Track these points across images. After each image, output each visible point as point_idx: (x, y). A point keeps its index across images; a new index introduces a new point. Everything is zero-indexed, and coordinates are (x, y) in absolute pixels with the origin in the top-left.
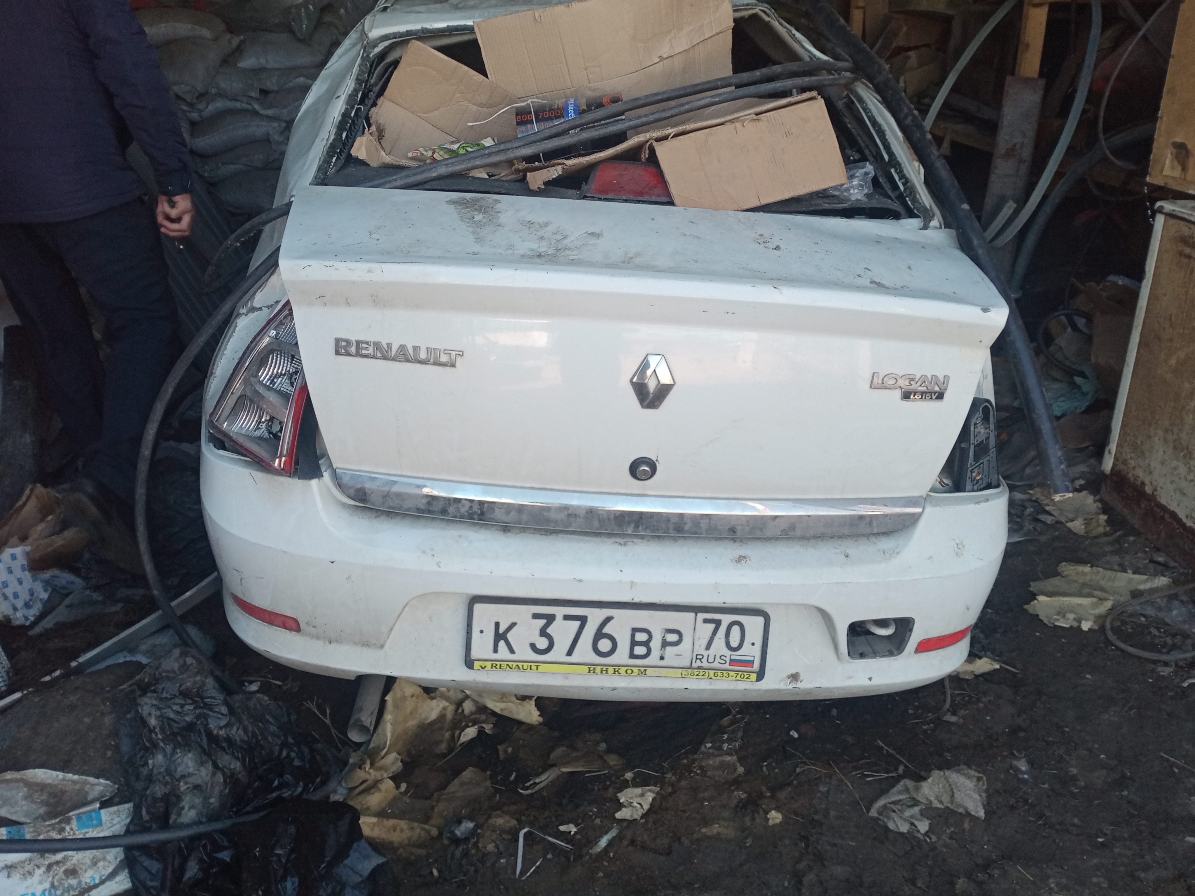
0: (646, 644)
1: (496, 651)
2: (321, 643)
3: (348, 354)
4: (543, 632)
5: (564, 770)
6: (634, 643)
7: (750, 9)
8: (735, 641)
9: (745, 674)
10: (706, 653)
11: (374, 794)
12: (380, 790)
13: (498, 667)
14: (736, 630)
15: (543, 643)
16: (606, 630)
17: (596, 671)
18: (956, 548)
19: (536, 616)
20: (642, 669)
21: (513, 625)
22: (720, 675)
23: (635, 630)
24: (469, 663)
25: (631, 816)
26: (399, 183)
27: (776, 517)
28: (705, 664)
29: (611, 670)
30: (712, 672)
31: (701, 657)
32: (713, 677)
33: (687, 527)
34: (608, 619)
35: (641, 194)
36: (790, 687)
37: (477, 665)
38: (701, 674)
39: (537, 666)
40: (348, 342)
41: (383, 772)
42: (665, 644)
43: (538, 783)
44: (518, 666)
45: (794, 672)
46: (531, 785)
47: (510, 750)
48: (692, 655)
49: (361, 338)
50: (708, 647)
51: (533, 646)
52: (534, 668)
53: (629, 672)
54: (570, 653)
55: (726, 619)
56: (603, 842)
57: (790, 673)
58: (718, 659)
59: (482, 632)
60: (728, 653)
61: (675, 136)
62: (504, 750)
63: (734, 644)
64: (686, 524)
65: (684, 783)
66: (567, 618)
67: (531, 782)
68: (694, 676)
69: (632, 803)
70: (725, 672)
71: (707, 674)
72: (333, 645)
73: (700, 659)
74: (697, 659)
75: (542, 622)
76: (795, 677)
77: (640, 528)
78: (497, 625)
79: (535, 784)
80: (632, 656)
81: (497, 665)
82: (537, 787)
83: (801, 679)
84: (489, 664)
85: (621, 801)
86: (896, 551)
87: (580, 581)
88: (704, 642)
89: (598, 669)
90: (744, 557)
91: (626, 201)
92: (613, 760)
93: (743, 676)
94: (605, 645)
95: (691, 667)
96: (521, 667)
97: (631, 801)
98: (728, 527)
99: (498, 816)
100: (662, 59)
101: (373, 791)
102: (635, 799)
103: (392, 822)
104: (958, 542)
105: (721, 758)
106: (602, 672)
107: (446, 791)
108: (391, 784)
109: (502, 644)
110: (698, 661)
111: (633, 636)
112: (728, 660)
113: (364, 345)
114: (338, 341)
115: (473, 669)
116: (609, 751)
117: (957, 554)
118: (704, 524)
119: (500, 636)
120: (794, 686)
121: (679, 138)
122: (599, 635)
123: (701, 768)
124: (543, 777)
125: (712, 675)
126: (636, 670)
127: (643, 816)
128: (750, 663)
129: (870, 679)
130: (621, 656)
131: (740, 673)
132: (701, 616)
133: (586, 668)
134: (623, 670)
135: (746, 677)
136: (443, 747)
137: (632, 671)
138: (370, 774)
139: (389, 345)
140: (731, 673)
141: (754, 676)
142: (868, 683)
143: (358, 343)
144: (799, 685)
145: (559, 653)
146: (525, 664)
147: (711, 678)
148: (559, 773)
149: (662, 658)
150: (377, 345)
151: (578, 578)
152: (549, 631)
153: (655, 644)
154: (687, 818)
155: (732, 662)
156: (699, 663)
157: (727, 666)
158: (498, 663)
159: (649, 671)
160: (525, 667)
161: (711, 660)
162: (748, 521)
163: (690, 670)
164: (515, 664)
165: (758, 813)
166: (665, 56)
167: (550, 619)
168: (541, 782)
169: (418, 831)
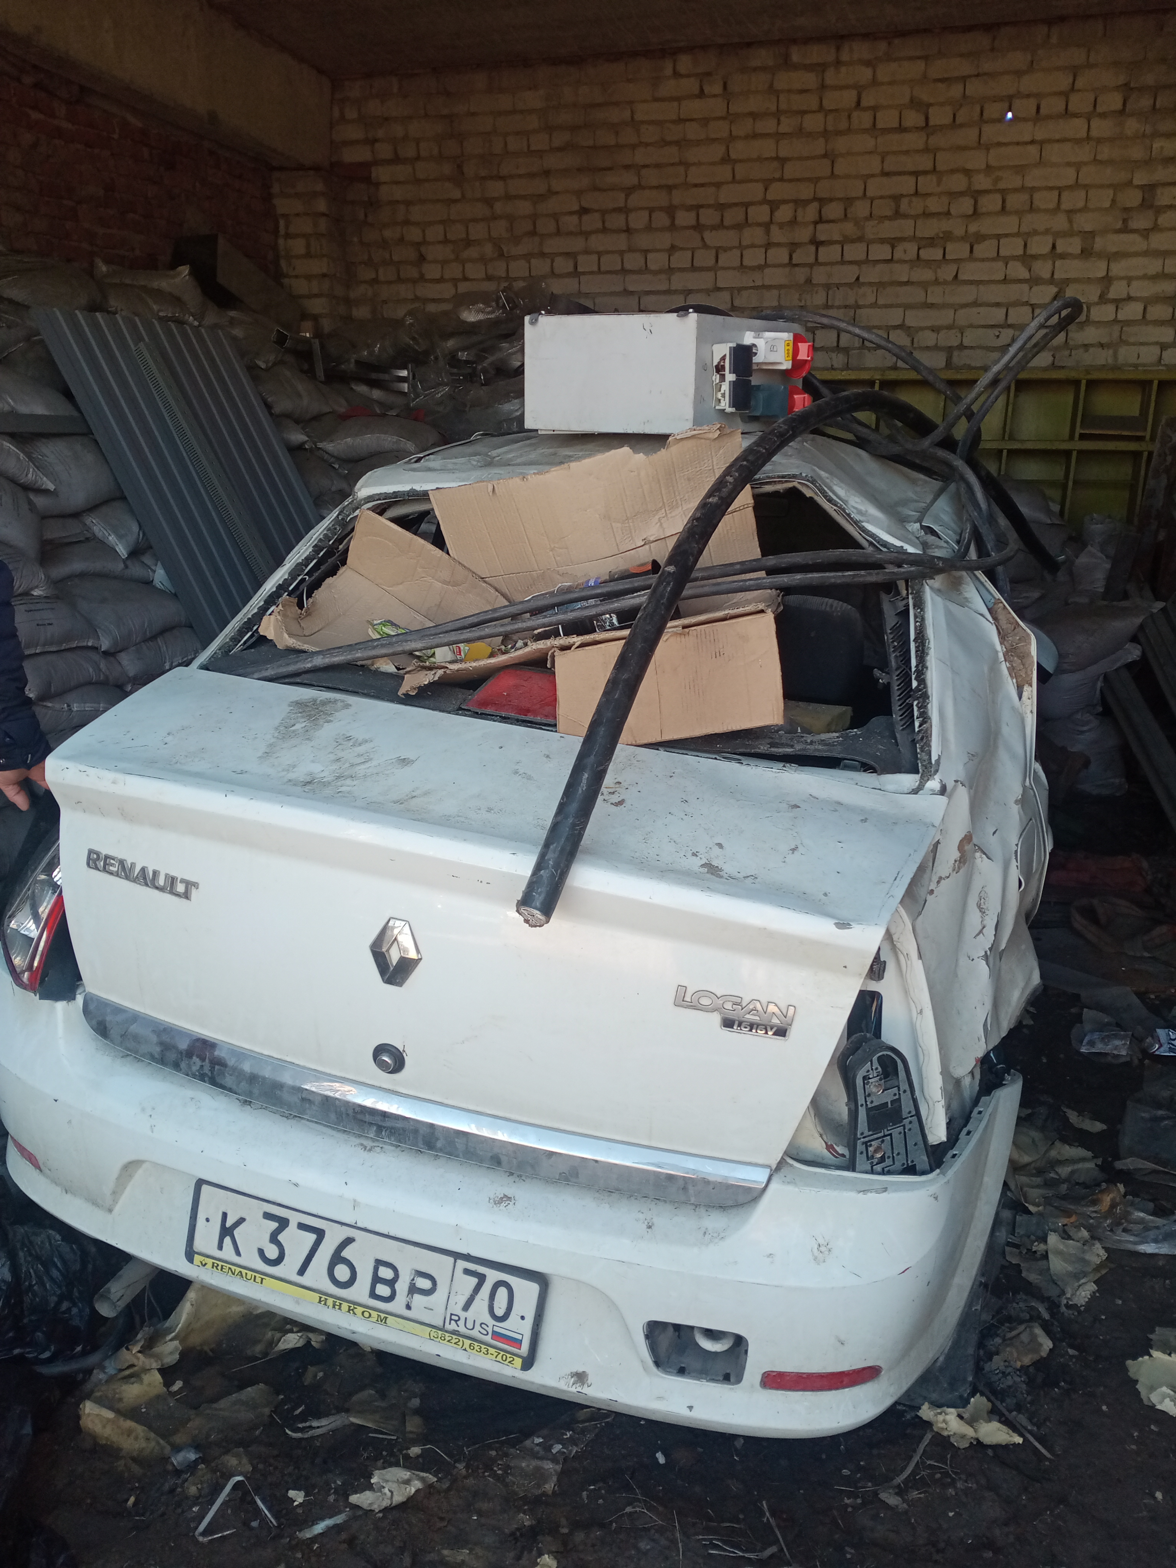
0: (391, 1283)
1: (220, 1247)
2: (58, 1190)
3: (97, 868)
4: (274, 1238)
5: (353, 1420)
6: (376, 1279)
7: (786, 481)
8: (500, 1309)
9: (508, 1355)
10: (463, 1315)
11: (133, 1384)
12: (141, 1381)
13: (219, 1268)
14: (502, 1292)
15: (272, 1252)
16: (345, 1253)
17: (328, 1304)
18: (815, 1250)
19: (268, 1216)
20: (383, 1315)
21: (241, 1221)
22: (477, 1348)
23: (379, 1263)
24: (190, 1254)
25: (371, 1504)
26: (270, 672)
27: (551, 1154)
28: (462, 1329)
29: (345, 1306)
30: (467, 1342)
31: (457, 1318)
32: (468, 1349)
33: (439, 1144)
34: (349, 1241)
35: (527, 711)
36: (573, 1389)
37: (197, 1259)
38: (454, 1341)
39: (262, 1279)
40: (98, 854)
41: (152, 1360)
42: (413, 1289)
43: (314, 1428)
44: (243, 1271)
45: (580, 1370)
46: (304, 1428)
47: (321, 1374)
48: (446, 1313)
49: (111, 853)
50: (466, 1307)
51: (261, 1252)
52: (258, 1280)
53: (367, 1315)
54: (302, 1271)
55: (493, 1276)
56: (320, 1528)
57: (574, 1370)
58: (477, 1327)
59: (208, 1220)
60: (491, 1322)
61: (583, 645)
62: (314, 1374)
63: (500, 1312)
64: (437, 1139)
65: (470, 1482)
66: (302, 1226)
67: (308, 1424)
68: (445, 1342)
69: (384, 1487)
70: (483, 1346)
71: (461, 1343)
72: (68, 1197)
73: (456, 1321)
74: (451, 1319)
75: (274, 1225)
76: (580, 1377)
77: (383, 1133)
78: (225, 1215)
79: (311, 1428)
80: (373, 1295)
81: (219, 1264)
82: (311, 1433)
83: (589, 1382)
84: (210, 1262)
85: (372, 1481)
86: (722, 1235)
87: (296, 1185)
88: (462, 1300)
89: (330, 1301)
90: (509, 1199)
91: (505, 719)
92: (413, 1425)
93: (506, 1356)
94: (343, 1273)
95: (443, 1329)
96: (244, 1275)
97: (384, 1485)
98: (490, 1154)
99: (237, 1456)
100: (646, 542)
101: (133, 1380)
102: (390, 1483)
103: (129, 1424)
104: (821, 1241)
105: (539, 1463)
106: (334, 1307)
107: (215, 1405)
108: (158, 1377)
109: (227, 1240)
110: (453, 1322)
111: (376, 1270)
112: (490, 1330)
113: (112, 861)
114: (91, 852)
115: (192, 1263)
116: (417, 1412)
117: (815, 1259)
118: (460, 1144)
119: (226, 1231)
120: (579, 1389)
121: (587, 648)
122: (337, 1258)
123: (507, 1468)
124: (324, 1422)
125: (466, 1346)
126: (374, 1314)
127: (386, 1510)
128: (518, 1343)
129: (691, 1408)
130: (360, 1291)
131: (502, 1353)
132: (462, 1264)
133: (317, 1296)
134: (359, 1310)
135: (509, 1360)
136: (258, 1349)
137: (370, 1315)
138: (138, 1359)
139: (133, 865)
140: (491, 1350)
141: (518, 1362)
142: (685, 1412)
143: (107, 857)
144: (586, 1390)
145: (289, 1268)
146: (249, 1273)
147: (465, 1350)
148: (347, 1422)
149: (408, 1307)
150: (122, 862)
151: (294, 1180)
152: (280, 1237)
153: (402, 1287)
154: (440, 1529)
155: (496, 1335)
156: (453, 1326)
157: (488, 1339)
158: (220, 1263)
159: (391, 1319)
160: (249, 1277)
161: (470, 1326)
162: (515, 1152)
163: (440, 1332)
164: (238, 1270)
165: (531, 1551)
166: (652, 539)
167: (283, 1223)
168: (318, 1427)
169: (153, 1444)
